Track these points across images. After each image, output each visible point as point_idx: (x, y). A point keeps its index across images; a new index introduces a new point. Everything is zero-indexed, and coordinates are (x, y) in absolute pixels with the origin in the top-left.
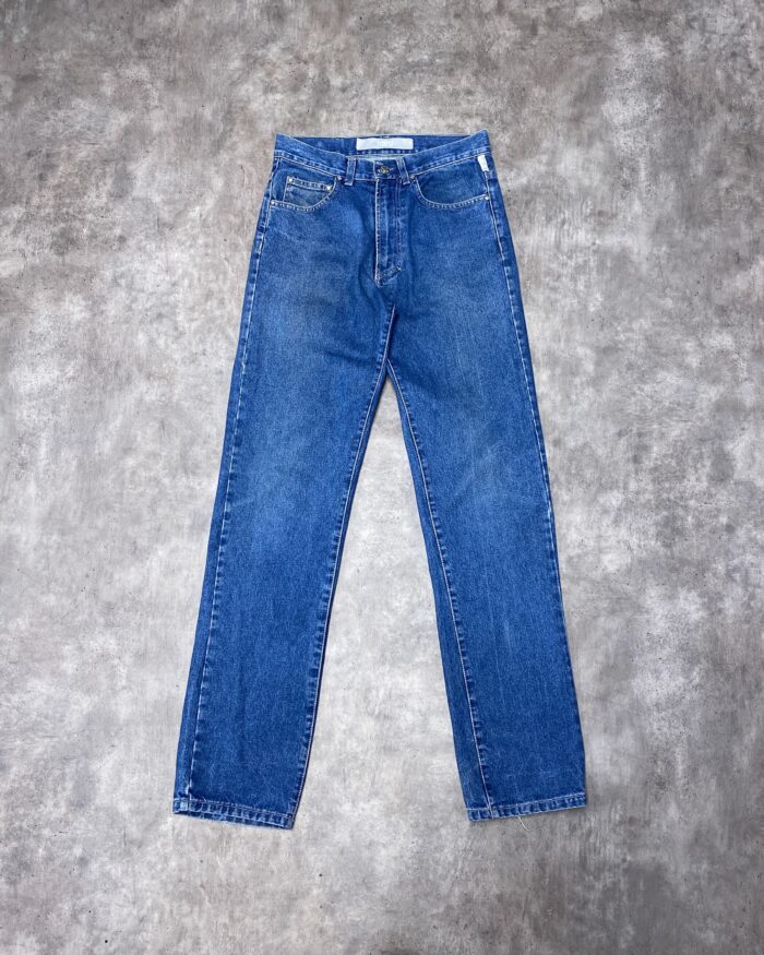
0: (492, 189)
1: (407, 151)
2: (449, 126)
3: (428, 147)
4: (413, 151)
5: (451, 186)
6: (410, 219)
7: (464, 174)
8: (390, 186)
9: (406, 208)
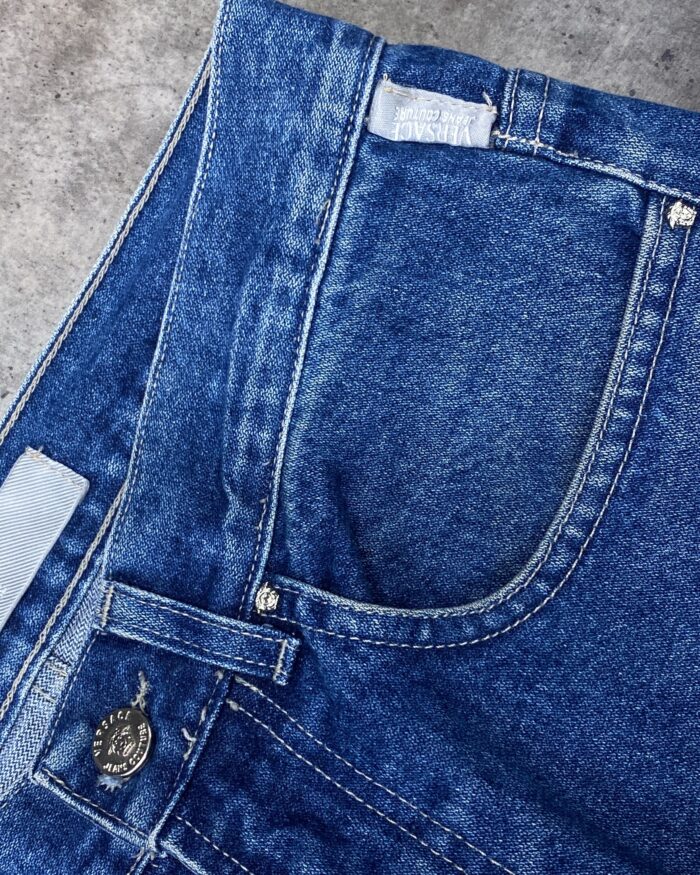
0: (637, 150)
1: (81, 525)
2: (73, 195)
3: (130, 387)
4: (101, 490)
5: (448, 388)
6: (549, 801)
7: (423, 267)
8: (241, 781)
9: (468, 790)
